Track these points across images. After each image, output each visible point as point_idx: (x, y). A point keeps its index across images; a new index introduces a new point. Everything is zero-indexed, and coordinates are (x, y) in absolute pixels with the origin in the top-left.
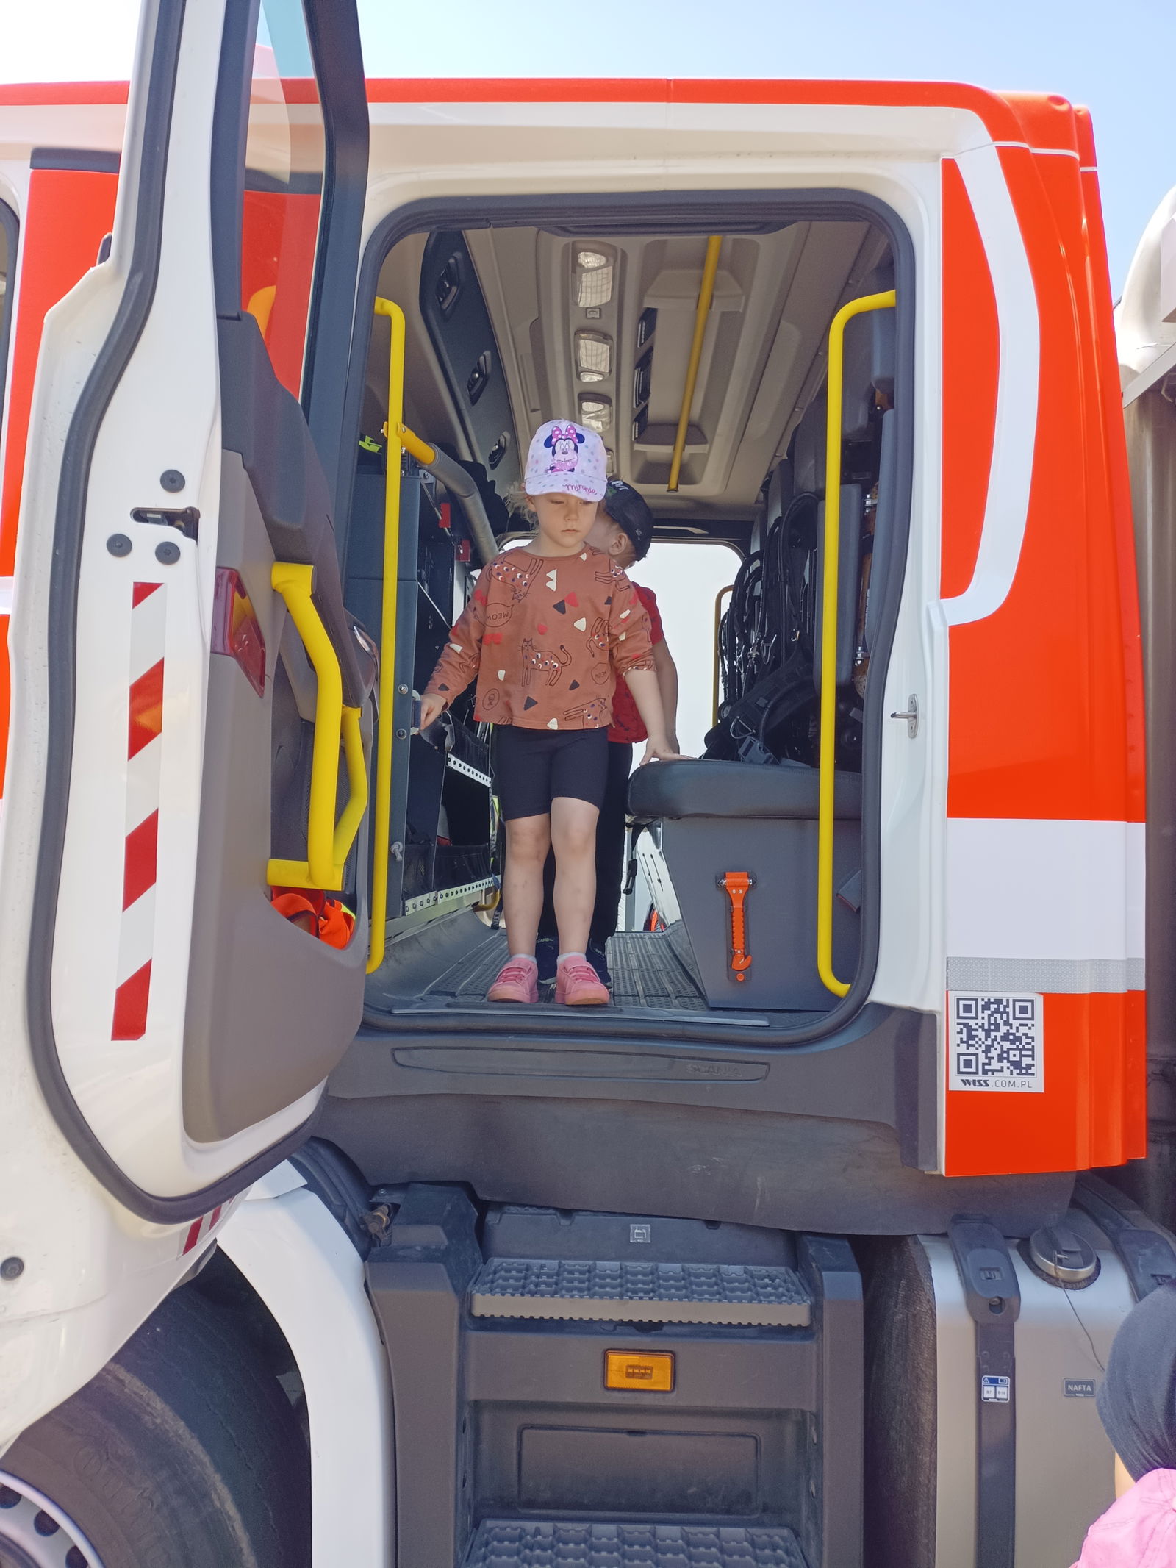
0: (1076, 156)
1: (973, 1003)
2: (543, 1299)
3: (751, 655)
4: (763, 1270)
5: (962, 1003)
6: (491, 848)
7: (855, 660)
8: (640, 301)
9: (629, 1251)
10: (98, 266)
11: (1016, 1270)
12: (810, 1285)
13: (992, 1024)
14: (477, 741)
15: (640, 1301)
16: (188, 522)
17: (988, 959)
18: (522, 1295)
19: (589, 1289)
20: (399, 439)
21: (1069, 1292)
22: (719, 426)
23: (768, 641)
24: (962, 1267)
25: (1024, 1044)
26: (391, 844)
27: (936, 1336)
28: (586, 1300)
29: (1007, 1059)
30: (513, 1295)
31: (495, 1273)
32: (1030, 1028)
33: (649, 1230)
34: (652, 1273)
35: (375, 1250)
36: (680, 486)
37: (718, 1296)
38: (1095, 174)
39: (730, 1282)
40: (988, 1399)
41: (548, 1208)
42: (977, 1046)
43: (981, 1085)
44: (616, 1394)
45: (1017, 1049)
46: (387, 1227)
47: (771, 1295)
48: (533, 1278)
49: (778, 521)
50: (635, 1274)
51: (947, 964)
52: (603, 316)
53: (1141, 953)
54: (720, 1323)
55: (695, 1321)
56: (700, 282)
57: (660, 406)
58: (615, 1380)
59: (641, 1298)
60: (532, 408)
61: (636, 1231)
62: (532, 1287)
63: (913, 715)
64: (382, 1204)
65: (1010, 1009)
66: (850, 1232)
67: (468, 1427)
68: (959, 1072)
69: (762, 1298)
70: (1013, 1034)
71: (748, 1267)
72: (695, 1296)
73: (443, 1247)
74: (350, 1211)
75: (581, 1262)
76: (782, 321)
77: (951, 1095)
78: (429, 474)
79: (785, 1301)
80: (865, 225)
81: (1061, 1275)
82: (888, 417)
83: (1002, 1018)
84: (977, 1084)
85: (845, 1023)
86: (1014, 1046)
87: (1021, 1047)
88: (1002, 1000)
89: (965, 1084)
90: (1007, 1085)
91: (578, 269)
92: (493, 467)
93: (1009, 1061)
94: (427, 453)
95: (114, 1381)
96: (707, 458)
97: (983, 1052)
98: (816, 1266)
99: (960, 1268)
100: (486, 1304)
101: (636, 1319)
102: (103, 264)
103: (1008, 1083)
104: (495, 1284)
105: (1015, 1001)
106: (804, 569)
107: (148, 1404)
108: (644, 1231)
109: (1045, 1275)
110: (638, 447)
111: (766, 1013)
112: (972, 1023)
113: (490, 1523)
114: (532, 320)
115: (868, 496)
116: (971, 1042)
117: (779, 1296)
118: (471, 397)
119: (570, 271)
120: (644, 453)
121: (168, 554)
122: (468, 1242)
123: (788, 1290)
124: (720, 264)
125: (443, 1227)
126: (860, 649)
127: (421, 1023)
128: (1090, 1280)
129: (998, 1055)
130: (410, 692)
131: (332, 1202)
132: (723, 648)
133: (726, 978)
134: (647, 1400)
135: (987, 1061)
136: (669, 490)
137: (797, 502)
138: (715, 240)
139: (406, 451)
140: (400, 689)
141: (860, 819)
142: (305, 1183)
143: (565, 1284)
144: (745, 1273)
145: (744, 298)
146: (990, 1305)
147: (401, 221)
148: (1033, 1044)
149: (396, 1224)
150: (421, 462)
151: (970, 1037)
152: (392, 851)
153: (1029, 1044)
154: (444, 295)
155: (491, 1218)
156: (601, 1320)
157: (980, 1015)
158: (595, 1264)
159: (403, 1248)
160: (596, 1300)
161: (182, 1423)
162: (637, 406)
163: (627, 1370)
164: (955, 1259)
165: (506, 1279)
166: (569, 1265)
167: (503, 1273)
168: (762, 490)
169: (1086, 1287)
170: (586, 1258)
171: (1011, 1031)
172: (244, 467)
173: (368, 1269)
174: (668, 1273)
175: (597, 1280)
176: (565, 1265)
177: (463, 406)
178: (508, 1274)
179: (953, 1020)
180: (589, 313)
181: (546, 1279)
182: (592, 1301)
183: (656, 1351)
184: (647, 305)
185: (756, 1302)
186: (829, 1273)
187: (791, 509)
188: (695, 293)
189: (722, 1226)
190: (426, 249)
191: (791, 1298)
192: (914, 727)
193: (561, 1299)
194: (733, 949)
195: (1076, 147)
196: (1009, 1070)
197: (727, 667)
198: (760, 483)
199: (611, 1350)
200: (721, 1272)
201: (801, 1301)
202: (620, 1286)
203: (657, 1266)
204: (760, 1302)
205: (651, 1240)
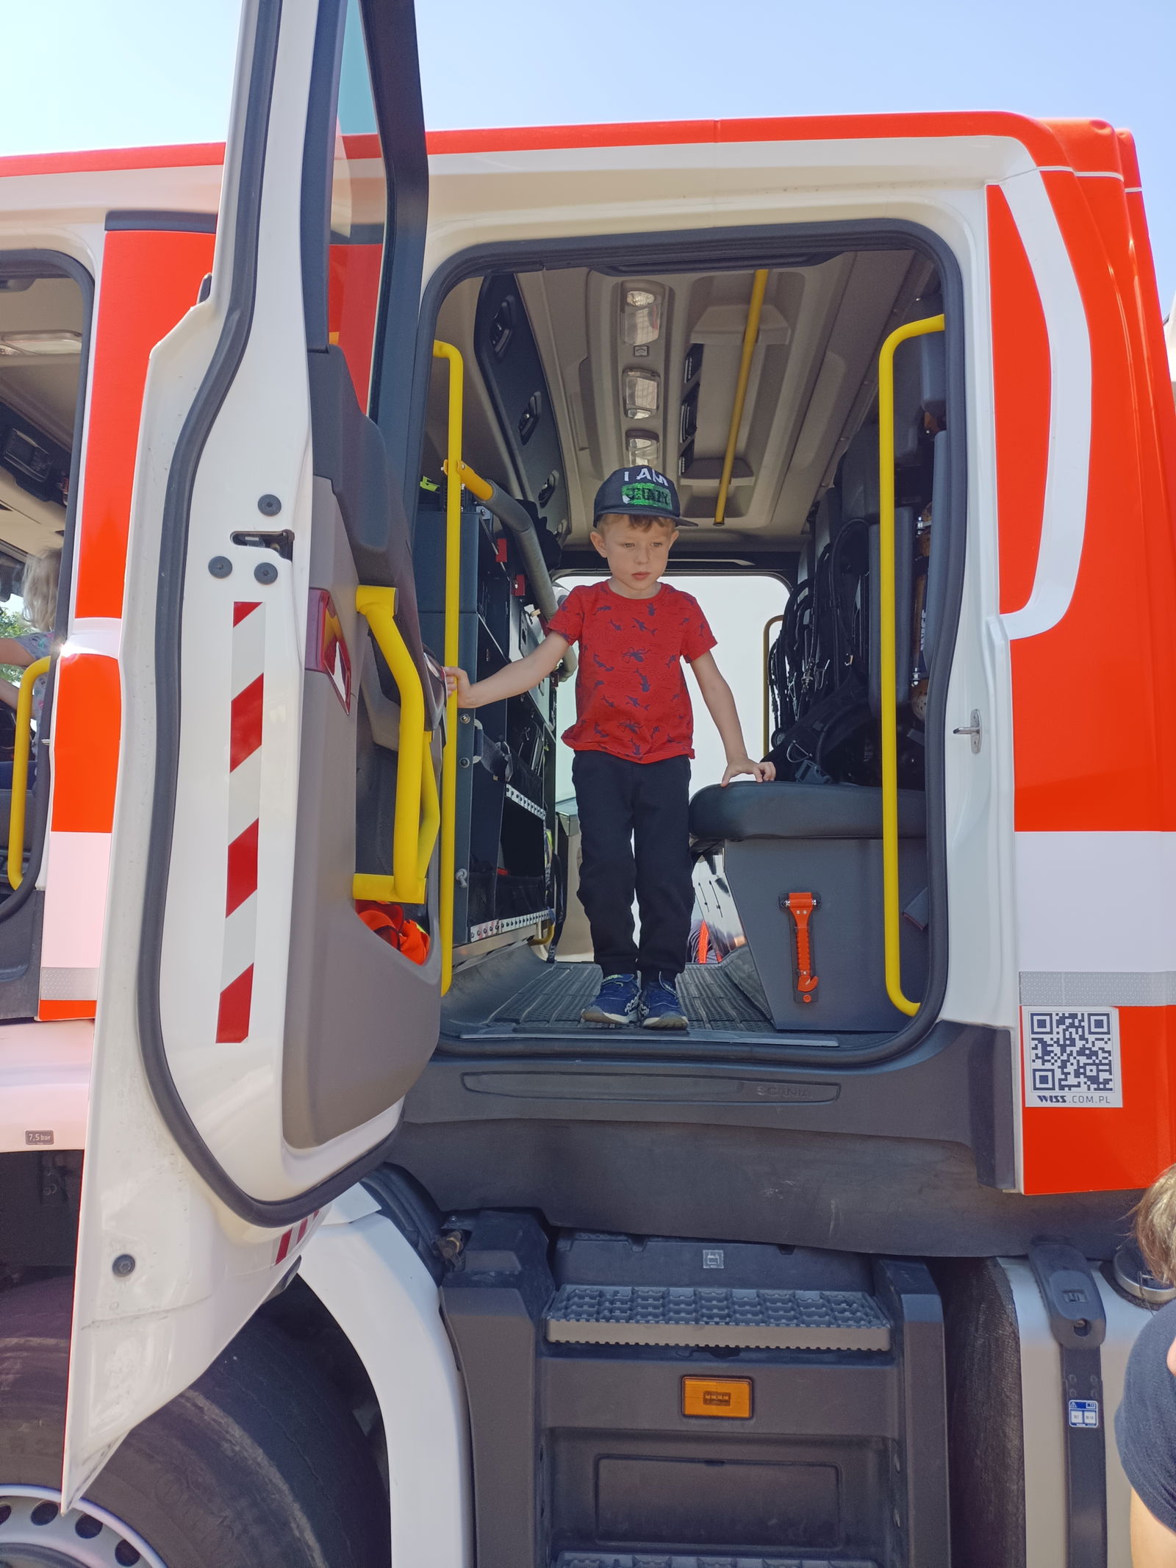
0: (1121, 177)
1: (1047, 1018)
2: (618, 1324)
3: (804, 680)
4: (841, 1295)
5: (1036, 1018)
6: (546, 881)
7: (911, 680)
8: (688, 337)
9: (704, 1278)
10: (198, 305)
11: (1100, 1291)
12: (889, 1310)
13: (1067, 1039)
14: (533, 774)
15: (716, 1326)
16: (283, 543)
17: (1061, 973)
18: (597, 1320)
19: (664, 1315)
20: (458, 476)
22: (765, 458)
23: (821, 665)
24: (1044, 1290)
25: (1100, 1058)
26: (456, 871)
27: (1020, 1360)
28: (662, 1325)
29: (1084, 1074)
30: (588, 1320)
31: (568, 1299)
32: (1106, 1043)
33: (722, 1255)
34: (726, 1299)
35: (450, 1275)
36: (726, 519)
37: (795, 1321)
38: (1139, 194)
39: (807, 1306)
40: (1075, 1424)
41: (620, 1234)
43: (1058, 1101)
44: (693, 1421)
45: (1094, 1064)
46: (460, 1253)
47: (849, 1319)
48: (607, 1304)
49: (828, 548)
50: (710, 1300)
51: (1019, 979)
52: (650, 352)
54: (798, 1348)
55: (773, 1346)
56: (746, 317)
57: (706, 440)
58: (695, 1406)
59: (717, 1323)
60: (581, 446)
61: (709, 1257)
62: (606, 1313)
63: (976, 731)
64: (453, 1230)
65: (1085, 1024)
66: (927, 1254)
67: (544, 1456)
68: (1035, 1088)
69: (840, 1322)
70: (1090, 1049)
71: (824, 1292)
72: (772, 1320)
73: (516, 1273)
74: (423, 1237)
75: (654, 1288)
76: (829, 353)
77: (1028, 1112)
78: (486, 510)
79: (864, 1326)
80: (912, 252)
81: (1146, 1296)
82: (941, 436)
83: (1077, 1033)
84: (1054, 1100)
85: (915, 1043)
86: (1091, 1061)
87: (1097, 1061)
88: (1077, 1014)
89: (1042, 1101)
90: (1085, 1100)
91: (627, 308)
92: (543, 505)
93: (1086, 1076)
94: (485, 489)
95: (193, 1408)
96: (753, 492)
97: (1059, 1067)
98: (895, 1289)
99: (1042, 1291)
100: (562, 1330)
101: (712, 1345)
102: (203, 303)
103: (1085, 1098)
104: (569, 1310)
105: (1090, 1015)
106: (855, 593)
107: (227, 1432)
108: (718, 1257)
109: (1130, 1297)
110: (684, 481)
111: (834, 1034)
112: (1047, 1038)
113: (568, 1556)
114: (581, 361)
115: (920, 519)
116: (1046, 1058)
117: (858, 1321)
118: (522, 437)
119: (619, 311)
120: (690, 487)
121: (266, 574)
122: (540, 1268)
123: (867, 1315)
124: (766, 299)
125: (516, 1252)
126: (916, 670)
127: (489, 1048)
129: (1075, 1070)
130: (472, 721)
131: (405, 1228)
132: (773, 677)
133: (792, 1000)
134: (726, 1427)
135: (1063, 1077)
136: (716, 524)
137: (847, 528)
138: (762, 274)
139: (466, 488)
140: (463, 719)
141: (925, 837)
142: (380, 1208)
143: (639, 1309)
144: (821, 1298)
145: (790, 331)
146: (1075, 1327)
147: (459, 266)
148: (1110, 1058)
149: (469, 1250)
150: (479, 498)
151: (1046, 1053)
152: (457, 878)
153: (1106, 1058)
154: (497, 338)
155: (562, 1245)
156: (677, 1345)
157: (1055, 1030)
158: (669, 1291)
159: (476, 1274)
160: (672, 1326)
161: (261, 1451)
162: (684, 441)
163: (704, 1396)
164: (1037, 1282)
165: (580, 1306)
166: (642, 1291)
167: (576, 1299)
168: (808, 520)
170: (659, 1285)
171: (1087, 1046)
172: (333, 492)
173: (443, 1294)
174: (743, 1298)
175: (671, 1306)
176: (638, 1291)
177: (515, 446)
178: (582, 1301)
179: (1028, 1035)
180: (638, 350)
181: (620, 1305)
182: (667, 1326)
183: (734, 1377)
184: (695, 340)
185: (835, 1326)
186: (909, 1296)
187: (841, 536)
188: (741, 328)
189: (795, 1251)
190: (480, 293)
191: (870, 1322)
192: (977, 742)
193: (637, 1325)
194: (798, 969)
195: (1121, 170)
196: (1086, 1086)
197: (777, 696)
198: (806, 514)
199: (688, 1376)
200: (796, 1297)
201: (880, 1326)
202: (694, 1311)
203: (731, 1292)
204: (838, 1326)
205: (725, 1266)
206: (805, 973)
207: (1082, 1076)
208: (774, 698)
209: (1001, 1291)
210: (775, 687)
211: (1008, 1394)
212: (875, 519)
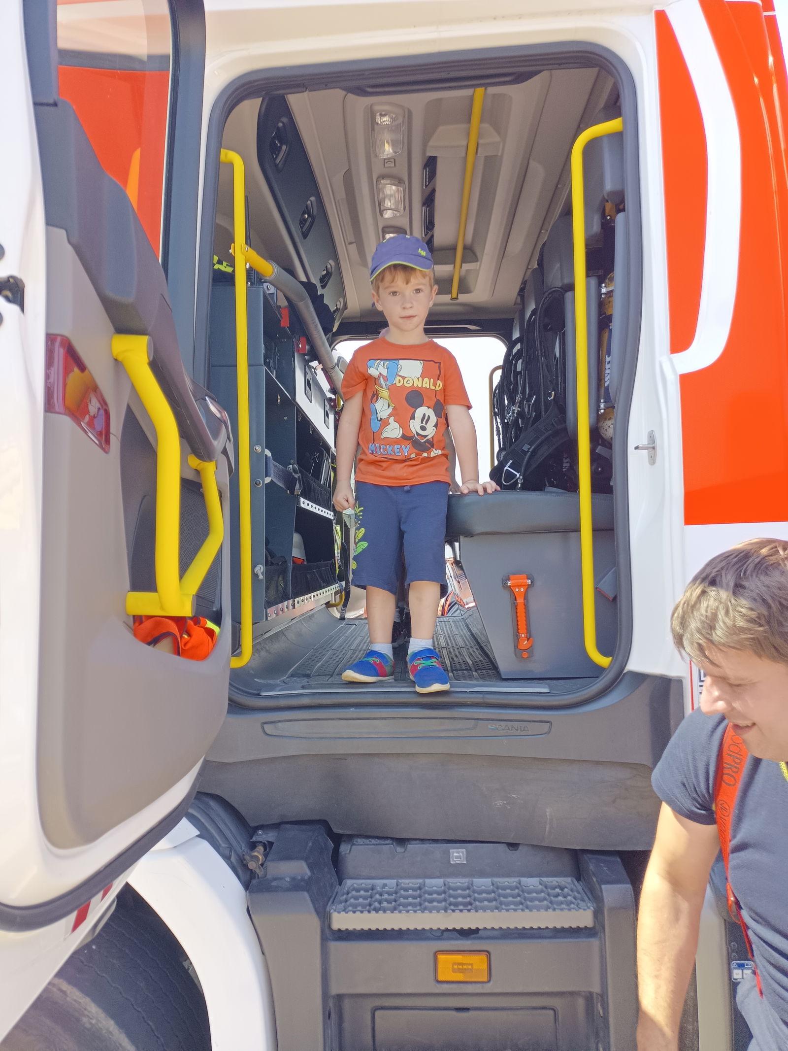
0: (760, 2)
2: (385, 915)
4: (555, 880)
6: (337, 562)
7: (599, 409)
8: (424, 151)
9: (450, 870)
12: (592, 893)
14: (322, 487)
15: (461, 913)
16: (10, 289)
18: (369, 912)
19: (420, 904)
20: (244, 257)
22: (486, 247)
23: (529, 400)
26: (254, 567)
28: (419, 913)
30: (362, 912)
31: (348, 893)
33: (465, 853)
34: (469, 888)
35: (254, 882)
37: (521, 906)
38: (774, 17)
39: (529, 892)
40: (736, 980)
41: (387, 838)
44: (445, 985)
46: (262, 865)
47: (562, 903)
48: (377, 896)
49: (534, 312)
50: (455, 889)
52: (397, 164)
54: (524, 927)
55: (504, 927)
56: (468, 134)
57: (443, 234)
58: (445, 976)
59: (461, 911)
60: (349, 241)
61: (455, 854)
62: (376, 904)
63: (652, 447)
64: (259, 843)
66: (620, 849)
67: (333, 1015)
69: (555, 906)
71: (542, 879)
72: (503, 906)
73: (306, 878)
74: (234, 852)
75: (413, 881)
76: (531, 161)
78: (271, 286)
79: (573, 909)
80: (596, 70)
82: (620, 218)
85: (609, 687)
92: (323, 287)
94: (268, 268)
96: (478, 274)
98: (597, 880)
100: (342, 920)
101: (458, 928)
104: (348, 903)
106: (555, 346)
108: (461, 855)
111: (545, 681)
114: (345, 171)
115: (604, 285)
117: (569, 904)
118: (303, 233)
119: (370, 130)
122: (326, 870)
123: (575, 898)
125: (306, 860)
126: (602, 402)
127: (283, 703)
130: (263, 451)
131: (220, 845)
132: (496, 410)
133: (514, 656)
134: (470, 989)
136: (452, 299)
137: (548, 295)
138: (480, 91)
139: (250, 267)
140: (255, 449)
141: (612, 530)
142: (198, 833)
143: (402, 900)
144: (541, 884)
145: (502, 144)
147: (237, 89)
149: (269, 861)
150: (263, 276)
152: (256, 572)
154: (277, 153)
155: (344, 848)
156: (431, 929)
158: (425, 883)
159: (275, 879)
160: (427, 914)
161: (113, 1022)
162: (425, 235)
163: (453, 966)
165: (356, 898)
166: (404, 884)
167: (354, 893)
168: (519, 294)
170: (417, 877)
172: (69, 243)
173: (250, 897)
174: (482, 886)
175: (426, 896)
176: (401, 883)
177: (297, 239)
178: (358, 894)
179: (696, 684)
180: (387, 163)
181: (387, 897)
182: (423, 914)
183: (474, 951)
184: (429, 154)
185: (551, 910)
186: (607, 885)
187: (544, 302)
188: (464, 143)
189: (520, 848)
191: (577, 905)
192: (653, 456)
193: (400, 914)
194: (518, 633)
197: (499, 424)
198: (517, 290)
199: (440, 952)
200: (521, 884)
201: (586, 908)
202: (445, 900)
203: (472, 881)
204: (554, 909)
205: (467, 861)
206: (523, 635)
208: (497, 426)
210: (497, 417)
212: (571, 287)
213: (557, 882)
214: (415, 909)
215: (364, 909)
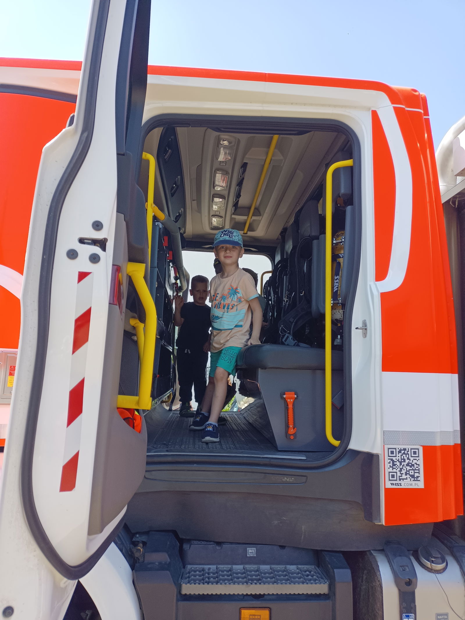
0: (422, 111)
2: (213, 585)
4: (305, 567)
5: (390, 450)
6: (171, 377)
8: (242, 160)
9: (247, 561)
10: (67, 128)
11: (414, 566)
12: (328, 575)
13: (402, 459)
16: (102, 244)
17: (400, 431)
18: (204, 584)
19: (232, 580)
20: (152, 210)
21: (437, 575)
22: (267, 210)
23: (291, 294)
25: (415, 467)
27: (383, 597)
28: (232, 585)
29: (409, 474)
30: (199, 584)
31: (189, 573)
32: (417, 461)
33: (255, 550)
34: (258, 571)
35: (137, 565)
36: (248, 232)
37: (289, 581)
38: (429, 119)
39: (292, 573)
41: (211, 541)
42: (396, 468)
43: (398, 485)
45: (413, 470)
46: (142, 554)
47: (310, 580)
48: (207, 575)
50: (251, 571)
51: (384, 434)
52: (226, 164)
53: (458, 428)
55: (279, 593)
56: (267, 154)
57: (243, 201)
59: (256, 584)
60: (194, 199)
61: (250, 551)
62: (207, 579)
63: (365, 328)
64: (138, 542)
65: (409, 453)
66: (342, 550)
68: (390, 480)
69: (307, 581)
70: (411, 463)
71: (298, 566)
72: (279, 581)
73: (168, 563)
74: (125, 546)
75: (226, 566)
76: (298, 171)
77: (387, 490)
78: (161, 224)
79: (318, 583)
81: (434, 568)
82: (349, 209)
83: (406, 457)
84: (397, 485)
85: (339, 458)
86: (411, 469)
87: (414, 469)
88: (406, 449)
89: (392, 485)
91: (220, 145)
93: (409, 475)
94: (162, 216)
96: (260, 222)
97: (399, 471)
98: (331, 566)
99: (391, 566)
100: (188, 589)
101: (253, 593)
102: (70, 127)
103: (409, 484)
104: (190, 579)
105: (411, 449)
108: (253, 551)
109: (426, 568)
110: (233, 216)
111: (304, 453)
112: (394, 459)
114: (198, 165)
115: (334, 239)
116: (394, 467)
117: (315, 580)
118: (172, 194)
119: (217, 146)
120: (235, 218)
121: (94, 259)
122: (177, 559)
123: (317, 577)
124: (276, 148)
125: (167, 552)
127: (156, 460)
128: (445, 569)
129: (405, 472)
133: (285, 438)
135: (400, 475)
136: (243, 234)
137: (304, 240)
138: (276, 137)
139: (154, 215)
143: (221, 577)
144: (297, 569)
145: (283, 161)
146: (405, 582)
147: (154, 122)
148: (419, 467)
149: (146, 552)
150: (159, 219)
151: (394, 465)
153: (417, 467)
154: (166, 153)
155: (186, 546)
156: (238, 594)
157: (398, 455)
158: (232, 567)
159: (149, 563)
160: (236, 586)
162: (235, 200)
163: (249, 617)
164: (388, 562)
165: (195, 576)
166: (221, 568)
167: (193, 573)
168: (280, 235)
169: (443, 572)
170: (228, 564)
171: (410, 462)
172: (125, 220)
173: (134, 575)
174: (265, 570)
175: (235, 575)
176: (219, 568)
177: (168, 198)
178: (195, 573)
179: (387, 457)
180: (222, 163)
181: (212, 575)
182: (234, 585)
183: (262, 608)
184: (245, 161)
185: (305, 583)
186: (337, 570)
188: (264, 158)
189: (286, 548)
190: (161, 134)
191: (320, 581)
192: (365, 333)
193: (221, 585)
194: (288, 424)
195: (422, 109)
196: (409, 479)
198: (280, 232)
199: (242, 608)
200: (287, 569)
201: (324, 583)
202: (245, 577)
203: (259, 567)
204: (307, 583)
205: (256, 555)
206: (291, 426)
207: (408, 475)
209: (374, 566)
211: (377, 611)
213: (307, 568)
214: (229, 582)
215: (200, 582)
